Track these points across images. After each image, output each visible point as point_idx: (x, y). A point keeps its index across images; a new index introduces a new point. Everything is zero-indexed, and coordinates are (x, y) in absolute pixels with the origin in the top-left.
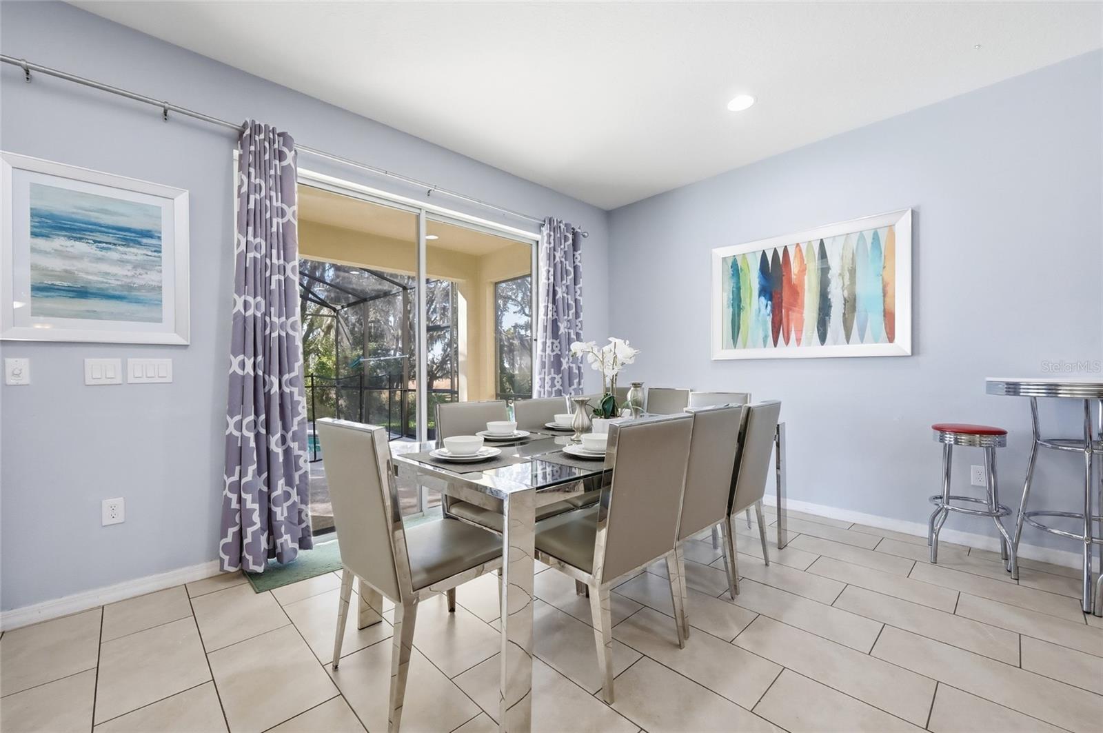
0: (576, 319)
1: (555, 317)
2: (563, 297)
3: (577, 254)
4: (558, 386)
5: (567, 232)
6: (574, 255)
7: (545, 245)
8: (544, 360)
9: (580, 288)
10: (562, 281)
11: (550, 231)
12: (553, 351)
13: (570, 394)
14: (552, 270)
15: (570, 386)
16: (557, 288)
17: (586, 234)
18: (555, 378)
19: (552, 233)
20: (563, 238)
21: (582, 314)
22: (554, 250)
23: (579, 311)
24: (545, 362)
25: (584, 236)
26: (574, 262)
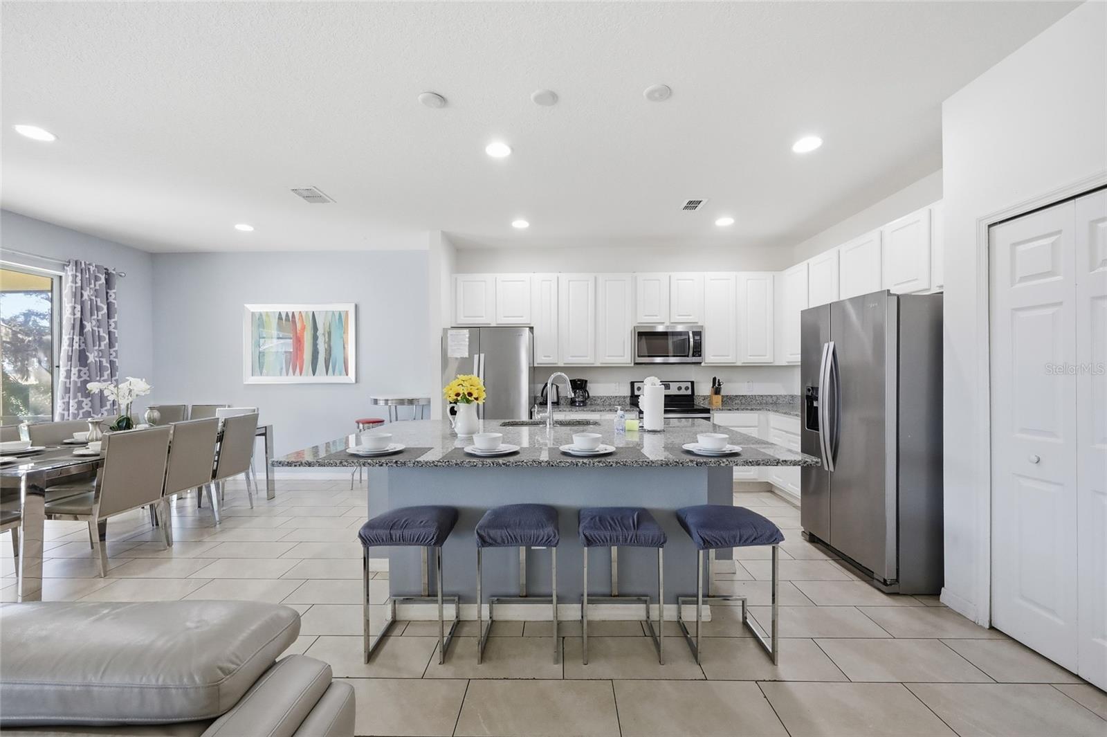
0: (110, 348)
1: (83, 346)
2: (92, 330)
3: (111, 292)
4: (86, 408)
5: (98, 272)
6: (107, 293)
7: (70, 284)
8: (68, 385)
9: (115, 322)
10: (91, 315)
11: (76, 272)
12: (79, 377)
13: (102, 414)
14: (78, 307)
15: (101, 407)
16: (85, 323)
17: (123, 275)
18: (83, 401)
19: (79, 274)
20: (93, 277)
21: (116, 344)
22: (82, 289)
23: (113, 342)
24: (70, 388)
25: (121, 276)
26: (107, 299)
